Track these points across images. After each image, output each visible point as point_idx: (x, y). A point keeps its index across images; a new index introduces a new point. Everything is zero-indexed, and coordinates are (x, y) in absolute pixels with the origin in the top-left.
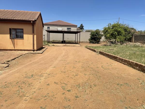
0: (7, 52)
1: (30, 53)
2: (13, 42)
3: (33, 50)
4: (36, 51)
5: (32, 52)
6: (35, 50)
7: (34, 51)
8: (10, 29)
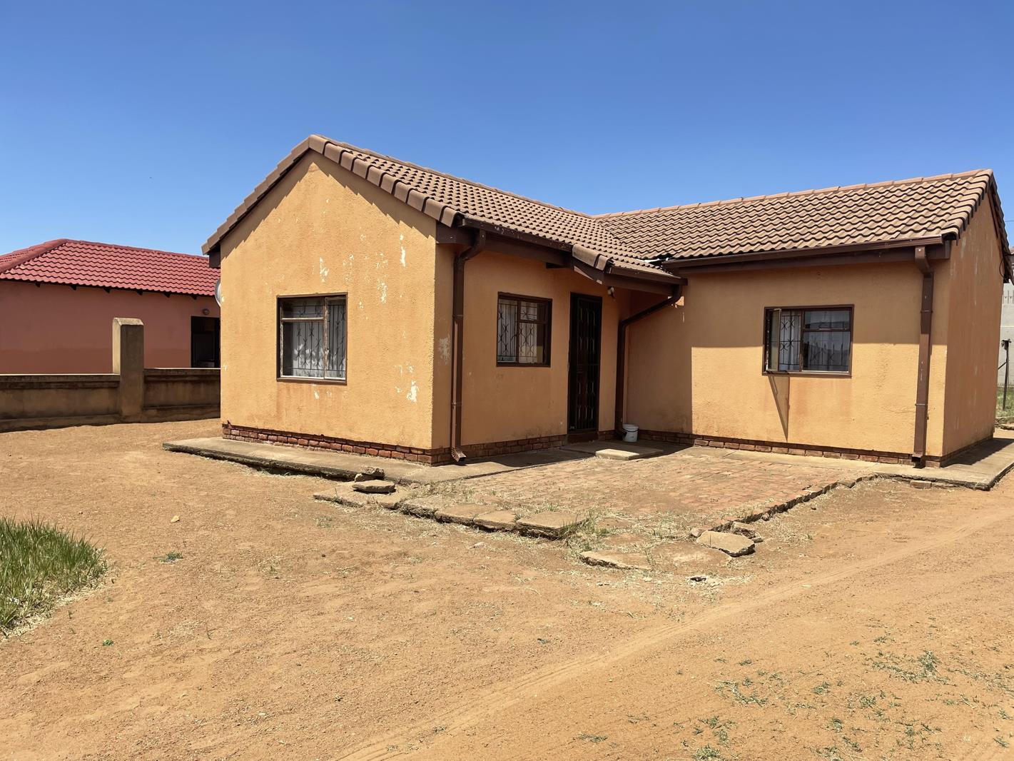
0: (740, 459)
1: (891, 477)
2: (782, 397)
3: (915, 459)
4: (942, 466)
5: (909, 470)
6: (932, 458)
7: (920, 463)
8: (769, 313)
